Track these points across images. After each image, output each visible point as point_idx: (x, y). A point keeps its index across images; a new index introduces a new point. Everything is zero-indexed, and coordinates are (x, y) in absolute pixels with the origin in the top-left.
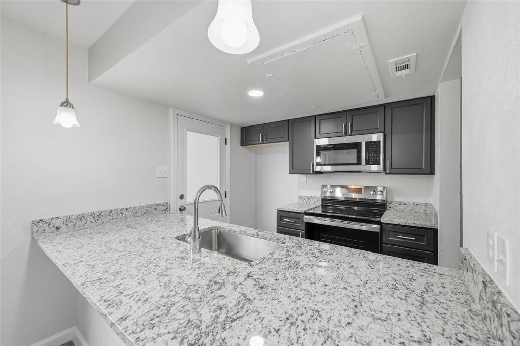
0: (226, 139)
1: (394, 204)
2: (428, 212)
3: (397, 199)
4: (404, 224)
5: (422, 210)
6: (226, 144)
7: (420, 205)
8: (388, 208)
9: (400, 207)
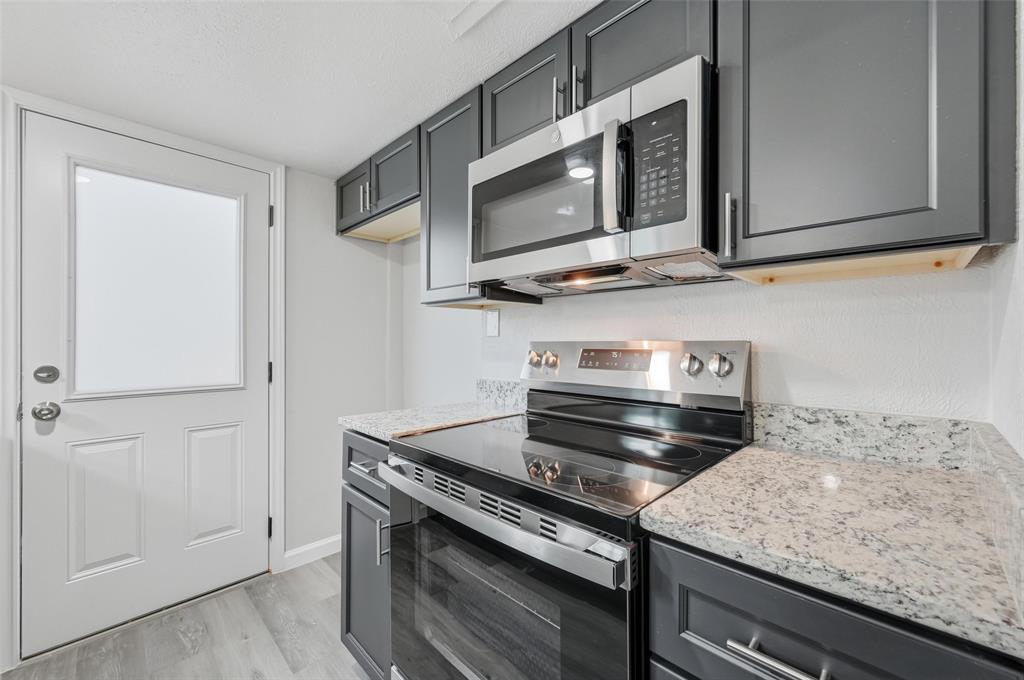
0: (271, 209)
1: (789, 417)
2: (970, 467)
3: (803, 395)
4: (770, 569)
5: (931, 457)
6: (271, 223)
7: (917, 431)
8: (758, 434)
9: (817, 436)
